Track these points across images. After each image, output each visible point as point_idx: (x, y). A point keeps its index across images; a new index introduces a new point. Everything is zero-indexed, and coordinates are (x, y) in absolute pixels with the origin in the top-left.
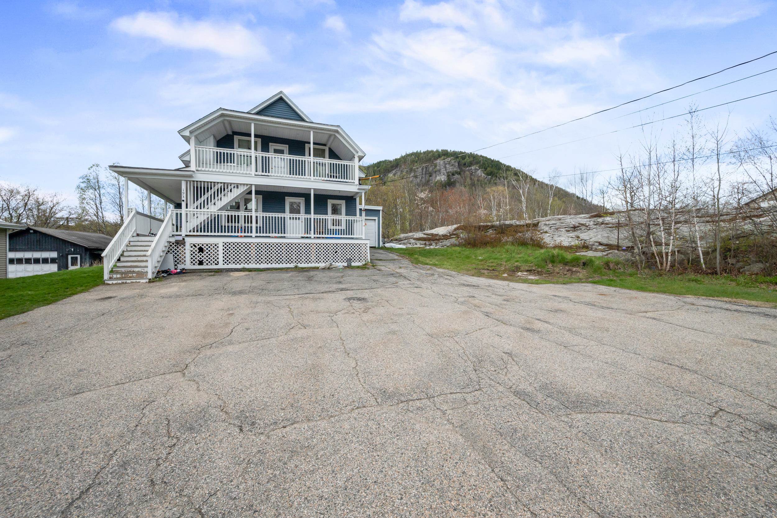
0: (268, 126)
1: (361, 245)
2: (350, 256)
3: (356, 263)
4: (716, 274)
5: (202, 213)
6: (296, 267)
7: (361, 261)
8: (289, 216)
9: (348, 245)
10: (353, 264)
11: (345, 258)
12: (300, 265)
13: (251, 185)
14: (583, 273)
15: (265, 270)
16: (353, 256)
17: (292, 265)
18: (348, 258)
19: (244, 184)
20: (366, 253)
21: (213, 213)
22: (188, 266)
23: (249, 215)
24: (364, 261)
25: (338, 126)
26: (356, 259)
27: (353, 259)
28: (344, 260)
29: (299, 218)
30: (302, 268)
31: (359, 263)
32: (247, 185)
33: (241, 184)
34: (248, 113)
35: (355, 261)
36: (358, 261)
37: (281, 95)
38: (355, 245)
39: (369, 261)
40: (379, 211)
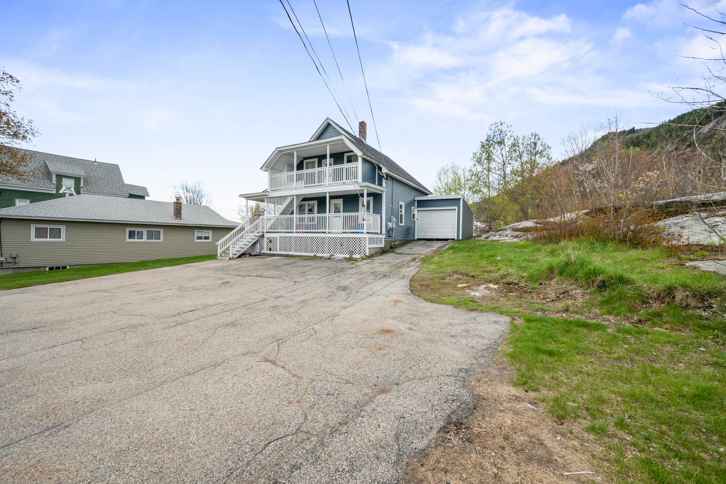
0: (301, 150)
1: (361, 239)
2: (352, 249)
3: (357, 255)
6: (315, 255)
7: (361, 254)
8: (333, 215)
9: (351, 239)
10: (354, 256)
11: (348, 250)
12: (318, 255)
13: (293, 195)
15: (293, 257)
16: (354, 249)
17: (312, 254)
18: (351, 250)
20: (365, 246)
22: (265, 251)
24: (363, 254)
26: (357, 252)
27: (354, 252)
28: (347, 252)
29: (340, 216)
30: (317, 257)
31: (359, 255)
32: (291, 196)
33: (288, 196)
34: (309, 142)
35: (355, 253)
36: (358, 254)
38: (356, 239)
39: (367, 254)
40: (460, 199)
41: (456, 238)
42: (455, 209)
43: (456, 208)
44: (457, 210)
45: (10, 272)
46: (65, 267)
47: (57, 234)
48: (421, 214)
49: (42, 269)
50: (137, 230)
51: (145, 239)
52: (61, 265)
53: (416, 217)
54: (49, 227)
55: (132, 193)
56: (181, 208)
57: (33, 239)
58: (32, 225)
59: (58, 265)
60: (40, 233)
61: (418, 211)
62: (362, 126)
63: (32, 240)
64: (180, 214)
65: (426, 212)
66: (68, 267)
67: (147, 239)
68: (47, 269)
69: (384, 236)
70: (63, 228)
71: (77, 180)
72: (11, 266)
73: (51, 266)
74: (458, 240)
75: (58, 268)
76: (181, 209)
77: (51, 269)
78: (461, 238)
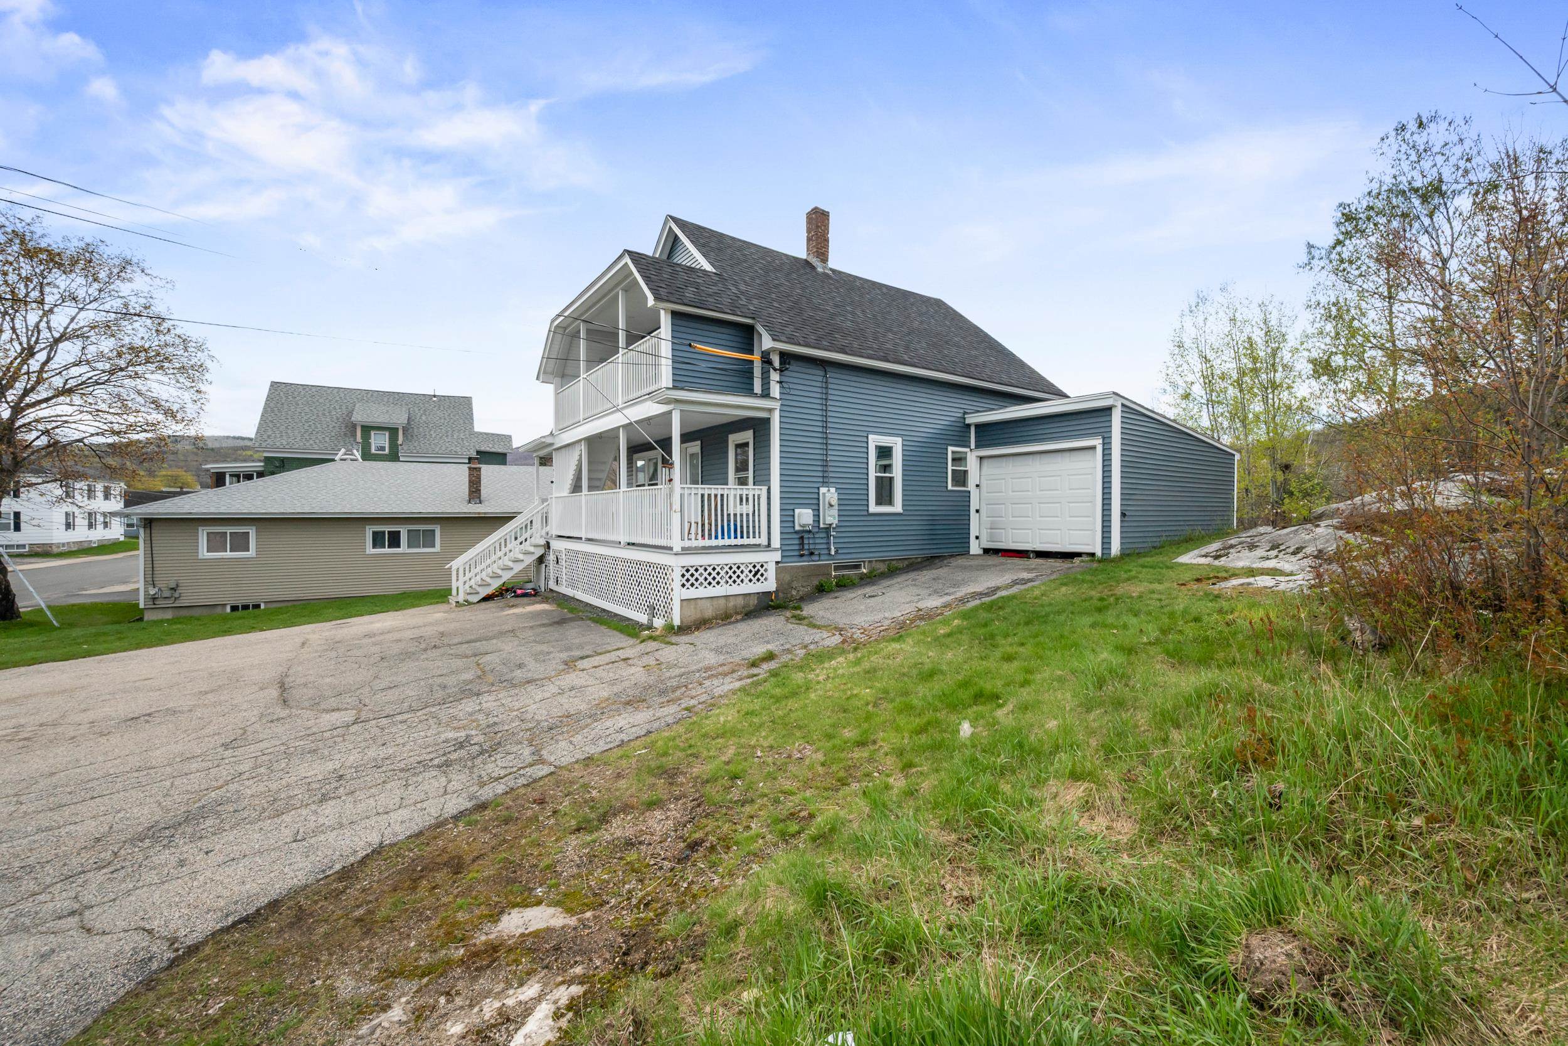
1: (666, 570)
2: (652, 599)
3: (660, 619)
7: (666, 617)
9: (652, 567)
10: (655, 621)
11: (648, 602)
13: (581, 440)
16: (656, 600)
18: (651, 603)
20: (672, 595)
24: (670, 618)
26: (660, 610)
27: (656, 609)
28: (646, 606)
31: (663, 621)
35: (658, 614)
36: (662, 615)
38: (658, 568)
39: (677, 622)
40: (1108, 410)
41: (1099, 553)
42: (1093, 448)
43: (1097, 442)
44: (1099, 449)
45: (169, 615)
46: (257, 606)
47: (240, 543)
48: (989, 468)
49: (219, 610)
50: (387, 529)
51: (404, 548)
52: (250, 601)
53: (973, 479)
54: (229, 530)
55: (483, 449)
56: (479, 478)
57: (204, 553)
58: (200, 529)
59: (245, 602)
60: (215, 543)
61: (981, 458)
62: (818, 222)
63: (200, 557)
64: (478, 491)
65: (1004, 459)
66: (262, 606)
67: (409, 547)
68: (228, 609)
69: (778, 556)
70: (252, 532)
71: (393, 431)
72: (169, 603)
73: (235, 603)
74: (1106, 559)
75: (246, 607)
76: (480, 482)
77: (234, 608)
78: (1115, 548)
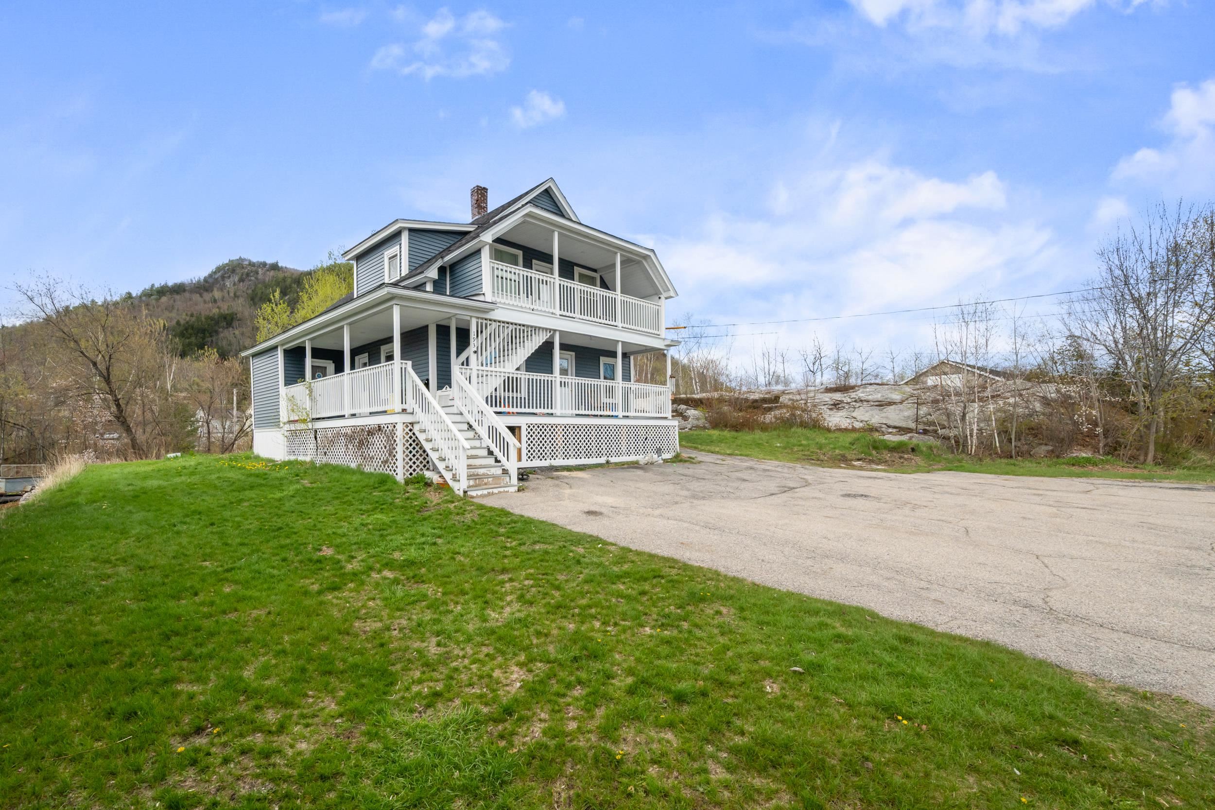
1: (670, 428)
4: (1011, 457)
5: (494, 374)
7: (670, 452)
9: (657, 428)
10: (663, 456)
11: (655, 447)
12: (613, 460)
13: (555, 331)
14: (918, 460)
16: (662, 445)
17: (603, 460)
18: (658, 447)
19: (546, 329)
20: (674, 440)
21: (511, 376)
23: (550, 379)
24: (673, 451)
25: (653, 251)
26: (666, 449)
28: (653, 450)
30: (616, 464)
32: (550, 330)
33: (540, 329)
35: (664, 452)
36: (667, 452)
37: (550, 184)
38: (664, 428)
